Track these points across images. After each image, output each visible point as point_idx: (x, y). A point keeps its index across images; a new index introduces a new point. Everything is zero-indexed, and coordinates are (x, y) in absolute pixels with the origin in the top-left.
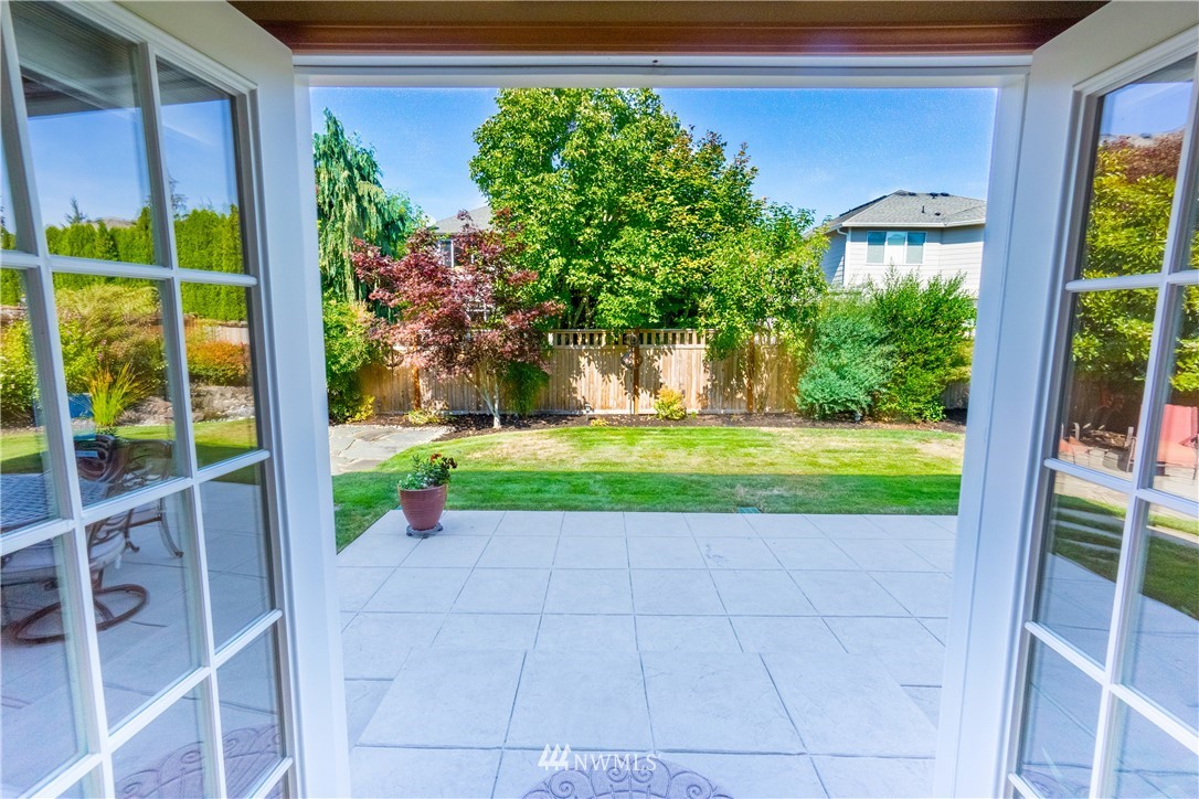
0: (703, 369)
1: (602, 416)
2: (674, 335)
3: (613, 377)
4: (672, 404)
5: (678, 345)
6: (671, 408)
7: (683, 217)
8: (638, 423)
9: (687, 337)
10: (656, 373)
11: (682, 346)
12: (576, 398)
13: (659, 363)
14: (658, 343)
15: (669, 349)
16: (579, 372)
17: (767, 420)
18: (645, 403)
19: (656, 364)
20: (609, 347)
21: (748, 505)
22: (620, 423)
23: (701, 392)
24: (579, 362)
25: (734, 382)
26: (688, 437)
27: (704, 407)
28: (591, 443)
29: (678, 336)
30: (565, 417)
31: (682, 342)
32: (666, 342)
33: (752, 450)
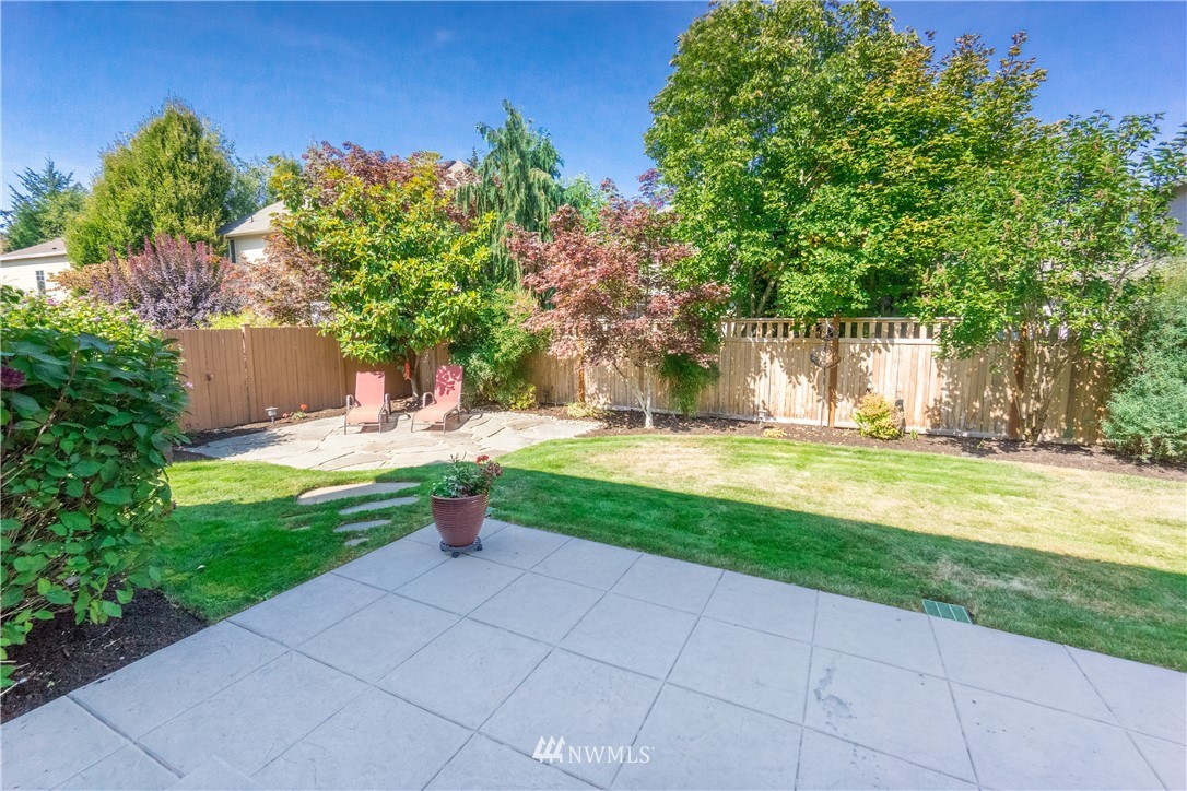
0: (935, 371)
1: (782, 426)
2: (891, 327)
3: (803, 379)
4: (879, 417)
5: (897, 339)
6: (877, 422)
7: (907, 162)
8: (829, 439)
9: (910, 328)
10: (863, 376)
11: (904, 340)
12: (753, 402)
13: (868, 363)
14: (866, 335)
15: (885, 345)
16: (758, 372)
17: (1043, 452)
18: (844, 414)
19: (863, 365)
20: (798, 340)
21: (948, 600)
22: (802, 436)
23: (931, 404)
24: (758, 359)
25: (987, 393)
26: (892, 466)
27: (936, 425)
28: (746, 458)
29: (897, 327)
30: (734, 422)
31: (903, 334)
32: (878, 334)
33: (994, 499)
